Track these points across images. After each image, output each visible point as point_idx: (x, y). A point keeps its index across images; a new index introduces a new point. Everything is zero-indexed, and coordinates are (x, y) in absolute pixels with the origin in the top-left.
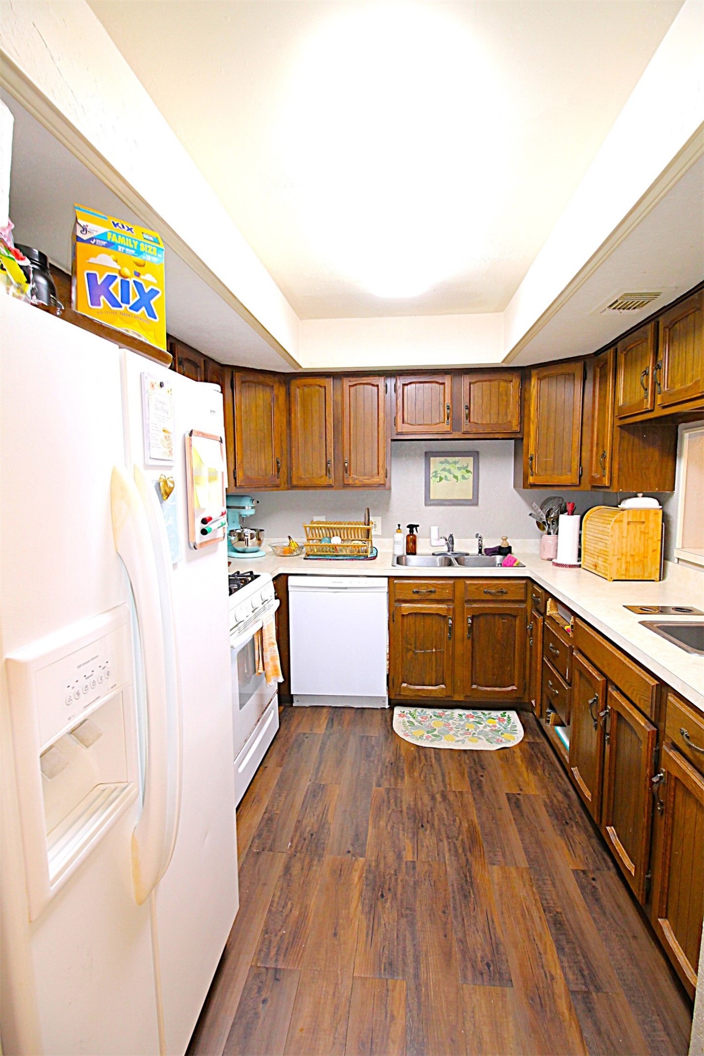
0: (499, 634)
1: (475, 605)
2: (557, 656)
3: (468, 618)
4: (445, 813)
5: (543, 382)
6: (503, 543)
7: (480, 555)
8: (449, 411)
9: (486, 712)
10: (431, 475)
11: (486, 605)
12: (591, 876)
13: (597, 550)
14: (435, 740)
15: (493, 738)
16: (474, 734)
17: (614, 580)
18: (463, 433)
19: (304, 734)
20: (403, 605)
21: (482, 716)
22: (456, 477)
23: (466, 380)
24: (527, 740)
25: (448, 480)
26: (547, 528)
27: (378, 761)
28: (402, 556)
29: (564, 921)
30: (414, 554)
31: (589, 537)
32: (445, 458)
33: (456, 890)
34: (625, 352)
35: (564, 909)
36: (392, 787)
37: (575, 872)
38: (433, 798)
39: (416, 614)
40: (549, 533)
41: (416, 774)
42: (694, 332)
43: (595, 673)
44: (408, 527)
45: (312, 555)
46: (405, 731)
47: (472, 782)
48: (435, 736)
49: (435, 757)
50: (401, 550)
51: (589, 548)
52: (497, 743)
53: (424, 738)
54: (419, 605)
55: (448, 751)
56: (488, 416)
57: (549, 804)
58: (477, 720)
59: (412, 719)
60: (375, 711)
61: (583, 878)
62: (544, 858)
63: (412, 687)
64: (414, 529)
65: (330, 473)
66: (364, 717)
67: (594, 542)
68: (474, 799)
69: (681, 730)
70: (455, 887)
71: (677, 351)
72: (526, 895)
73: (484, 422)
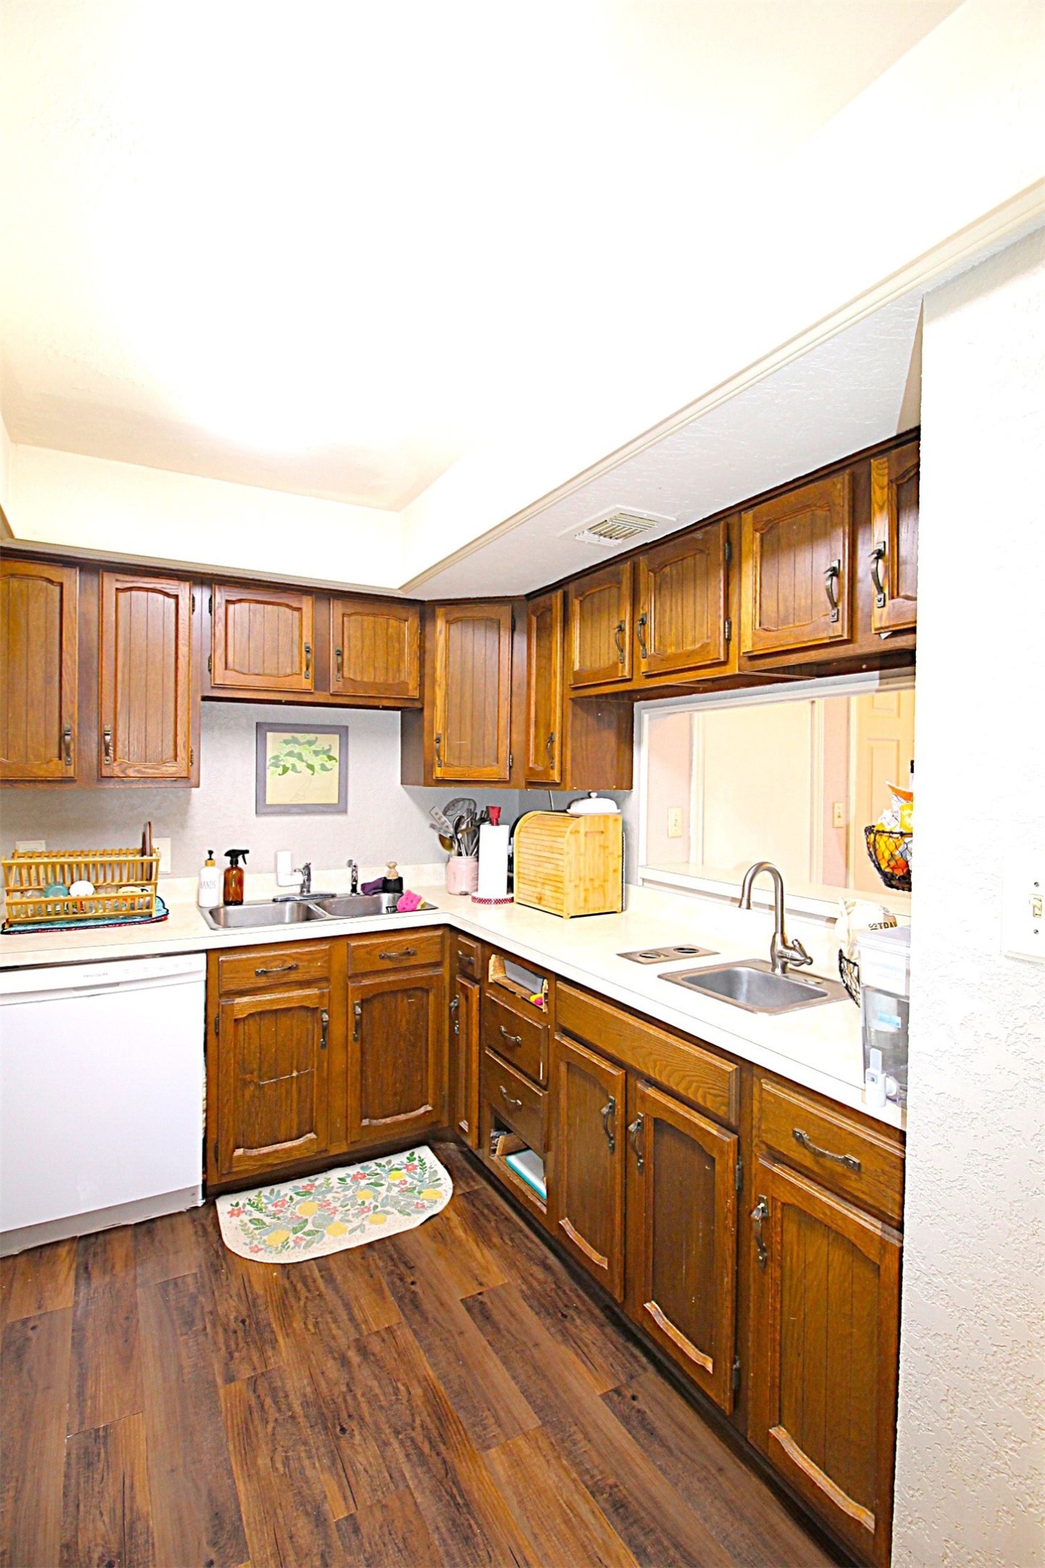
0: (404, 1023)
1: (366, 982)
2: (518, 1044)
3: (354, 1005)
4: (375, 1383)
5: (453, 627)
6: (390, 872)
7: (354, 895)
8: (309, 656)
9: (383, 1161)
10: (268, 763)
11: (384, 979)
12: (629, 1393)
13: (542, 876)
14: (313, 1243)
15: (409, 1204)
16: (376, 1207)
17: (572, 917)
18: (332, 695)
19: (25, 1322)
20: (238, 1000)
21: (379, 1171)
22: (311, 767)
23: (337, 608)
24: (459, 1192)
25: (296, 772)
26: (456, 846)
27: (214, 1326)
28: (217, 909)
29: (625, 1496)
30: (239, 902)
31: (526, 856)
32: (292, 734)
33: (446, 1535)
34: (581, 598)
35: (617, 1475)
36: (259, 1371)
37: (605, 1396)
38: (344, 1361)
39: (261, 1013)
40: (460, 854)
41: (297, 1325)
42: (695, 580)
43: (605, 1065)
44: (228, 854)
45: (20, 924)
46: (251, 1243)
47: (400, 1299)
48: (308, 1234)
49: (322, 1276)
50: (214, 897)
51: (526, 872)
52: (418, 1212)
53: (292, 1244)
54: (268, 997)
55: (342, 1255)
56: (371, 670)
57: (529, 1293)
58: (372, 1181)
59: (257, 1215)
60: (179, 1219)
61: (620, 1403)
62: (557, 1396)
63: (255, 1152)
64: (240, 858)
65: (68, 755)
66: (157, 1239)
67: (538, 863)
68: (415, 1333)
69: (795, 1132)
70: (444, 1530)
71: (668, 603)
72: (556, 1479)
73: (365, 680)
